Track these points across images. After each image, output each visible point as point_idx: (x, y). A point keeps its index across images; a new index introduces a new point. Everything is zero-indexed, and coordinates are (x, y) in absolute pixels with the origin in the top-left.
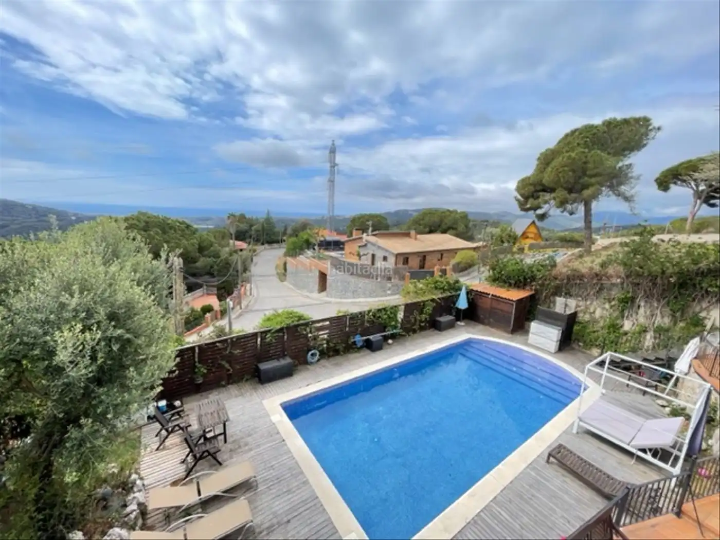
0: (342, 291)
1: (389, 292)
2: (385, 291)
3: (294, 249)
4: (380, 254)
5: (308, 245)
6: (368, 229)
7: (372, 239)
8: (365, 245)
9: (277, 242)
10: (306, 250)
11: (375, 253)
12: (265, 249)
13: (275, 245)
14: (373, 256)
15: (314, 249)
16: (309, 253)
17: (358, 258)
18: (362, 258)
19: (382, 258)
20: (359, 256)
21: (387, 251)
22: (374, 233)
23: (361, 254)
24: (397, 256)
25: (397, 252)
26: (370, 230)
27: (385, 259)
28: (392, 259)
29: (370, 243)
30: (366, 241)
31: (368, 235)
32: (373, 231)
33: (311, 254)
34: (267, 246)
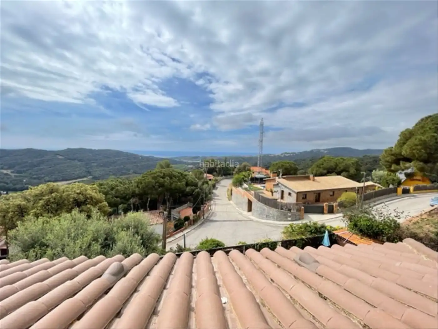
0: (260, 214)
1: (289, 219)
2: (287, 218)
4: (286, 191)
7: (282, 181)
8: (278, 184)
9: (230, 174)
10: (243, 183)
11: (283, 190)
12: (223, 179)
13: (228, 177)
14: (283, 192)
15: (248, 183)
16: (245, 186)
17: (271, 193)
19: (288, 194)
21: (290, 189)
22: (284, 177)
24: (298, 193)
25: (297, 191)
26: (281, 174)
27: (290, 194)
28: (294, 196)
29: (280, 183)
30: (278, 182)
31: (279, 178)
32: (282, 175)
33: (247, 186)
34: (224, 177)
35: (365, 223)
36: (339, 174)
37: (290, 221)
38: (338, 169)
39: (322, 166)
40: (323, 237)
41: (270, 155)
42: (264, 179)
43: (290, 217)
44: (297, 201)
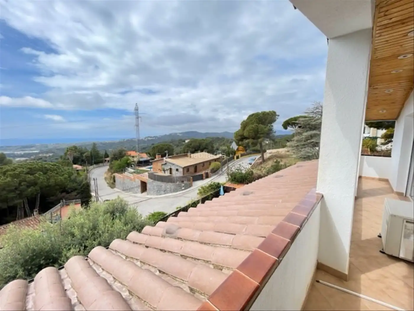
0: (157, 191)
1: (183, 188)
2: (181, 188)
3: (120, 168)
4: (174, 168)
5: (129, 165)
6: (166, 155)
7: (169, 160)
8: (166, 164)
9: (102, 162)
10: (127, 168)
11: (172, 167)
12: (94, 168)
13: (101, 164)
14: (171, 169)
15: (132, 167)
16: (130, 170)
17: (163, 172)
18: (166, 172)
19: (176, 170)
20: (164, 171)
21: (178, 166)
22: (169, 157)
23: (165, 169)
24: (184, 168)
25: (183, 166)
26: (167, 155)
27: (177, 170)
28: (181, 170)
29: (168, 162)
30: (165, 161)
31: (166, 158)
32: (169, 155)
33: (132, 171)
34: (95, 166)
35: (239, 176)
36: (202, 151)
37: (184, 190)
38: (201, 148)
39: (191, 146)
40: (220, 190)
41: (133, 140)
42: (151, 161)
43: (183, 187)
44: (184, 174)
